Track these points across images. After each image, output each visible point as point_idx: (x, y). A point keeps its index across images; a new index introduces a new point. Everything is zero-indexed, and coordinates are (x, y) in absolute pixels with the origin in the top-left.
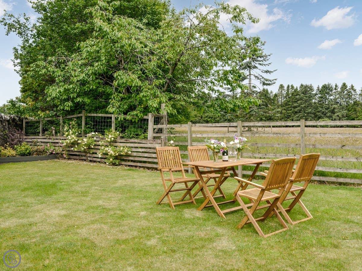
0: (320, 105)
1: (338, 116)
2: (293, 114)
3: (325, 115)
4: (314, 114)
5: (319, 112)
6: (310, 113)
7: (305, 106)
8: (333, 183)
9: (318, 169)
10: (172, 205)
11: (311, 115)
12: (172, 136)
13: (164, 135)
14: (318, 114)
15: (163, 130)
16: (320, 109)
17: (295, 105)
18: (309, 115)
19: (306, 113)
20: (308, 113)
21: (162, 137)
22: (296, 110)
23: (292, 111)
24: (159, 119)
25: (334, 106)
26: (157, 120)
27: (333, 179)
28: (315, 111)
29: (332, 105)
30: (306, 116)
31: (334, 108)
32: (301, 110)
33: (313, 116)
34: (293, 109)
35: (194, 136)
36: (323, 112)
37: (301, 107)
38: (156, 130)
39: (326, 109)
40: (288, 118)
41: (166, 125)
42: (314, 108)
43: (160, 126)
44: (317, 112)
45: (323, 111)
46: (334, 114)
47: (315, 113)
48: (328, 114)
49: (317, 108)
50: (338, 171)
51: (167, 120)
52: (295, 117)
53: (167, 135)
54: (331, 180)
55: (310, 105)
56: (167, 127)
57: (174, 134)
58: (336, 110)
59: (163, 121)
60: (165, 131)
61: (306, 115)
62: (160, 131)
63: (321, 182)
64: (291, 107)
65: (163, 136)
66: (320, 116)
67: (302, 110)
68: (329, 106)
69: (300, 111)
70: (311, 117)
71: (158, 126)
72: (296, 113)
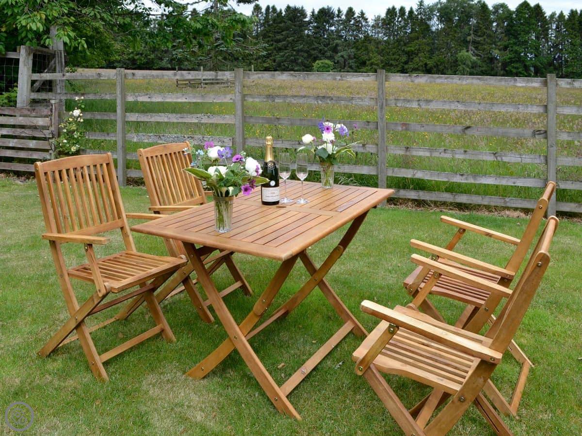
0: (316, 40)
1: (342, 56)
2: (275, 52)
3: (323, 54)
4: (307, 53)
5: (314, 49)
6: (301, 50)
7: (293, 40)
8: (444, 204)
9: (414, 175)
10: (95, 364)
11: (302, 53)
12: (77, 98)
13: (58, 97)
14: (313, 52)
15: (54, 84)
16: (317, 45)
17: (279, 37)
18: (300, 53)
19: (294, 50)
20: (298, 51)
21: (53, 102)
22: (280, 45)
23: (274, 46)
24: (44, 59)
25: (336, 41)
26: (41, 62)
27: (447, 197)
28: (308, 48)
29: (333, 39)
30: (295, 56)
31: (337, 45)
32: (287, 46)
33: (305, 55)
34: (275, 43)
35: (130, 99)
36: (321, 50)
37: (288, 41)
38: (37, 85)
39: (324, 45)
40: (268, 58)
41: (61, 74)
42: (307, 43)
43: (46, 76)
44: (311, 49)
45: (320, 48)
46: (337, 53)
47: (309, 51)
48: (328, 54)
49: (311, 43)
50: (457, 179)
51: (63, 61)
52: (278, 56)
53: (64, 98)
54: (441, 199)
55: (301, 38)
56: (65, 78)
57: (83, 94)
58: (339, 48)
59: (55, 63)
60: (58, 87)
61: (294, 53)
62: (48, 86)
63: (419, 203)
64: (272, 41)
65: (54, 99)
66: (315, 56)
67: (289, 45)
68: (330, 41)
69: (285, 47)
70: (302, 57)
71: (43, 74)
72: (280, 49)
